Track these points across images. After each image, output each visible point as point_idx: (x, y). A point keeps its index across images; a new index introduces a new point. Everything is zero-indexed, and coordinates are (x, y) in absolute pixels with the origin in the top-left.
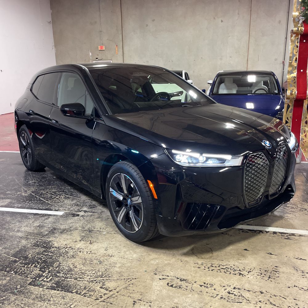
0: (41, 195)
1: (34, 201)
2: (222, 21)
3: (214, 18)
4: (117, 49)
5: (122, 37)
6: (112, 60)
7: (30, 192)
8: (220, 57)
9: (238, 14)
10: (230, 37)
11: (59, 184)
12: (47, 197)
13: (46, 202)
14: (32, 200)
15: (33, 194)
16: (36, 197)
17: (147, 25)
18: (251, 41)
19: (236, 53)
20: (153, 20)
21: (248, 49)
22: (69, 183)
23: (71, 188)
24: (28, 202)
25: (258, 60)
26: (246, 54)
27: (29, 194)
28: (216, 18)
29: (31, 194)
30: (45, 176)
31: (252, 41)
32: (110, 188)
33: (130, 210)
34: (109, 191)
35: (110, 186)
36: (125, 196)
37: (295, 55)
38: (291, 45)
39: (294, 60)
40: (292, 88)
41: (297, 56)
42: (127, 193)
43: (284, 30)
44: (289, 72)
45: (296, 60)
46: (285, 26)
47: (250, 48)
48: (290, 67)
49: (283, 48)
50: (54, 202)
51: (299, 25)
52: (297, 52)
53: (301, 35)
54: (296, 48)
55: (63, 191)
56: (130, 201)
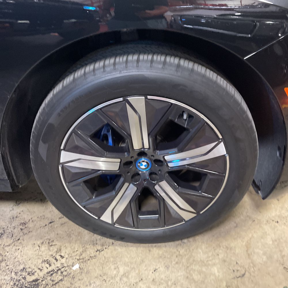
32: (63, 153)
33: (156, 184)
34: (59, 163)
35: (62, 147)
36: (132, 157)
42: (147, 146)
56: (147, 162)
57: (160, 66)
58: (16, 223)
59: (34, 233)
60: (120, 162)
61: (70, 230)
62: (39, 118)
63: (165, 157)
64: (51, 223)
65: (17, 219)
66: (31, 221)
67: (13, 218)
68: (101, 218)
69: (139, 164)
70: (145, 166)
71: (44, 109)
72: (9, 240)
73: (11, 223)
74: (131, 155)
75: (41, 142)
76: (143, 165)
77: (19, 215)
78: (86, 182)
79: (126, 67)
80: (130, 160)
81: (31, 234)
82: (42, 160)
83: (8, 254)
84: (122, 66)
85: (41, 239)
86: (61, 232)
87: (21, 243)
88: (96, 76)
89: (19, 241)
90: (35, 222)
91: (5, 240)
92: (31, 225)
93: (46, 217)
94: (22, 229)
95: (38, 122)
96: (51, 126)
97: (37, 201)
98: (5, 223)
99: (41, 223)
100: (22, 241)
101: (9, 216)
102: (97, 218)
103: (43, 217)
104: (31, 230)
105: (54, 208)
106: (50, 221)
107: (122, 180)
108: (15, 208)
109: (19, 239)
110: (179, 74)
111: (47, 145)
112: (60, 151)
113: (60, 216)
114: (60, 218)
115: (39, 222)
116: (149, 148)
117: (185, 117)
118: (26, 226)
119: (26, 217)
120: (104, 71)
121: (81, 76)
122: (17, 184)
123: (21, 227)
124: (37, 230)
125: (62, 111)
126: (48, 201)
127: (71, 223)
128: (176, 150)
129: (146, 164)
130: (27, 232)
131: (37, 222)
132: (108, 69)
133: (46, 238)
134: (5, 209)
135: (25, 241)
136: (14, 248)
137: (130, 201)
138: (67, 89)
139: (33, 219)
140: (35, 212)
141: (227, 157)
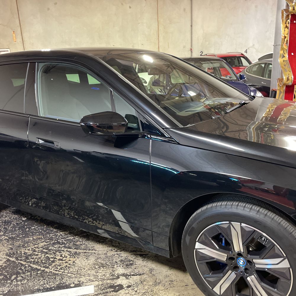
0: (27, 258)
1: (24, 273)
2: (130, 7)
3: (122, 4)
4: (14, 36)
5: (19, 21)
6: (9, 49)
7: (6, 257)
8: (133, 45)
10: (140, 24)
11: (41, 229)
12: (42, 261)
13: (47, 272)
14: (19, 273)
15: (11, 259)
16: (22, 265)
17: (48, 9)
19: (147, 40)
20: (56, 4)
21: (158, 37)
22: (56, 225)
23: (66, 234)
24: (16, 278)
25: (169, 48)
26: (157, 42)
27: (5, 260)
29: (8, 260)
30: (6, 219)
31: (161, 28)
32: (197, 243)
33: (248, 277)
34: (194, 248)
35: (197, 240)
36: (234, 255)
37: (285, 37)
38: (282, 26)
39: (285, 42)
40: (288, 72)
41: (288, 38)
42: (242, 251)
43: (189, 18)
44: (281, 56)
45: (287, 43)
46: (190, 13)
47: (160, 35)
48: (281, 50)
49: (190, 35)
50: (59, 268)
51: (294, 4)
52: (288, 34)
53: (292, 15)
54: (286, 29)
55: (59, 243)
56: (243, 261)
57: (248, 210)
58: (167, 279)
59: (176, 288)
60: (227, 256)
61: (196, 294)
62: (189, 223)
63: (253, 260)
64: (186, 286)
65: (168, 277)
66: (175, 281)
67: (166, 276)
68: (214, 289)
69: (239, 261)
70: (242, 263)
71: (191, 219)
72: (162, 287)
73: (165, 278)
74: (233, 254)
75: (187, 235)
76: (241, 262)
77: (170, 275)
78: (207, 263)
79: (231, 208)
80: (232, 256)
81: (174, 288)
82: (187, 244)
83: (160, 294)
84: (229, 207)
85: (179, 293)
86: (191, 293)
87: (168, 291)
88: (217, 209)
89: (167, 290)
90: (178, 282)
91: (160, 287)
92: (175, 283)
93: (184, 281)
94: (170, 284)
95: (187, 225)
96: (193, 228)
97: (181, 271)
98: (162, 277)
99: (181, 284)
100: (169, 290)
101: (165, 274)
102: (211, 288)
103: (182, 281)
104: (174, 286)
105: (190, 277)
106: (186, 285)
107: (227, 268)
108: (169, 270)
109: (167, 289)
110: (258, 216)
111: (190, 237)
112: (196, 242)
113: (192, 284)
114: (192, 285)
115: (179, 283)
116: (244, 252)
117: (263, 239)
118: (173, 283)
119: (173, 278)
120: (221, 208)
121: (210, 208)
122: (173, 255)
123: (170, 282)
124: (178, 287)
125: (199, 222)
126: (187, 272)
127: (198, 289)
128: (258, 257)
129: (243, 262)
130: (172, 286)
131: (178, 283)
132: (222, 207)
133: (182, 293)
134: (163, 270)
135: (170, 291)
136: (164, 292)
137: (231, 283)
138: (203, 212)
139: (177, 280)
140: (178, 276)
141: (291, 270)
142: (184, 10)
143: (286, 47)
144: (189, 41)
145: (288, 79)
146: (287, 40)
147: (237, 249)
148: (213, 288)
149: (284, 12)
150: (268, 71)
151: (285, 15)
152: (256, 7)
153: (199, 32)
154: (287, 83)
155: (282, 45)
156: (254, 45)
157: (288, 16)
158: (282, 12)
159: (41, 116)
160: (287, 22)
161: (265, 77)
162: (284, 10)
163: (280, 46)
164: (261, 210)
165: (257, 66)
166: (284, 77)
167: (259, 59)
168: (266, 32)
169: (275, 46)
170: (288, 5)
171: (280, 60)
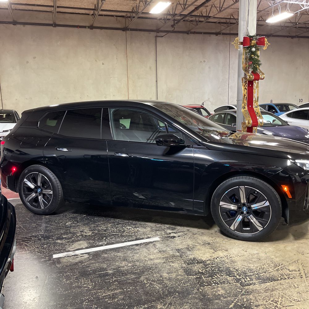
0: (106, 231)
1: (110, 236)
2: (103, 64)
3: (96, 61)
7: (89, 231)
8: (105, 96)
9: (117, 59)
10: (112, 78)
15: (95, 232)
17: (27, 62)
18: (129, 82)
19: (118, 92)
20: (34, 58)
21: (128, 89)
26: (127, 94)
28: (97, 60)
29: (93, 232)
33: (249, 216)
34: (219, 206)
37: (245, 95)
38: (243, 88)
39: (245, 98)
40: (248, 118)
41: (246, 96)
42: (245, 202)
43: (154, 75)
44: (243, 107)
45: (246, 99)
46: (155, 71)
47: (130, 89)
48: (243, 103)
49: (155, 89)
50: (131, 233)
51: (250, 74)
52: (246, 93)
53: (248, 81)
54: (245, 90)
55: (120, 224)
57: (248, 179)
60: (237, 207)
62: (216, 192)
63: (251, 206)
69: (243, 209)
74: (241, 205)
75: (215, 198)
76: (245, 209)
78: (226, 213)
84: (238, 179)
111: (217, 199)
112: (220, 201)
117: (256, 193)
122: (204, 214)
141: (270, 206)
142: (150, 68)
143: (246, 102)
144: (155, 94)
145: (249, 123)
146: (246, 97)
147: (242, 202)
148: (230, 227)
149: (244, 79)
150: (227, 119)
151: (244, 81)
152: (209, 68)
153: (162, 86)
154: (248, 125)
155: (243, 101)
156: (209, 99)
157: (246, 82)
158: (242, 79)
159: (115, 140)
160: (246, 86)
161: (226, 124)
162: (244, 77)
163: (242, 101)
164: (254, 178)
165: (217, 116)
166: (246, 122)
167: (215, 111)
168: (219, 88)
169: (238, 101)
170: (245, 74)
171: (242, 110)
